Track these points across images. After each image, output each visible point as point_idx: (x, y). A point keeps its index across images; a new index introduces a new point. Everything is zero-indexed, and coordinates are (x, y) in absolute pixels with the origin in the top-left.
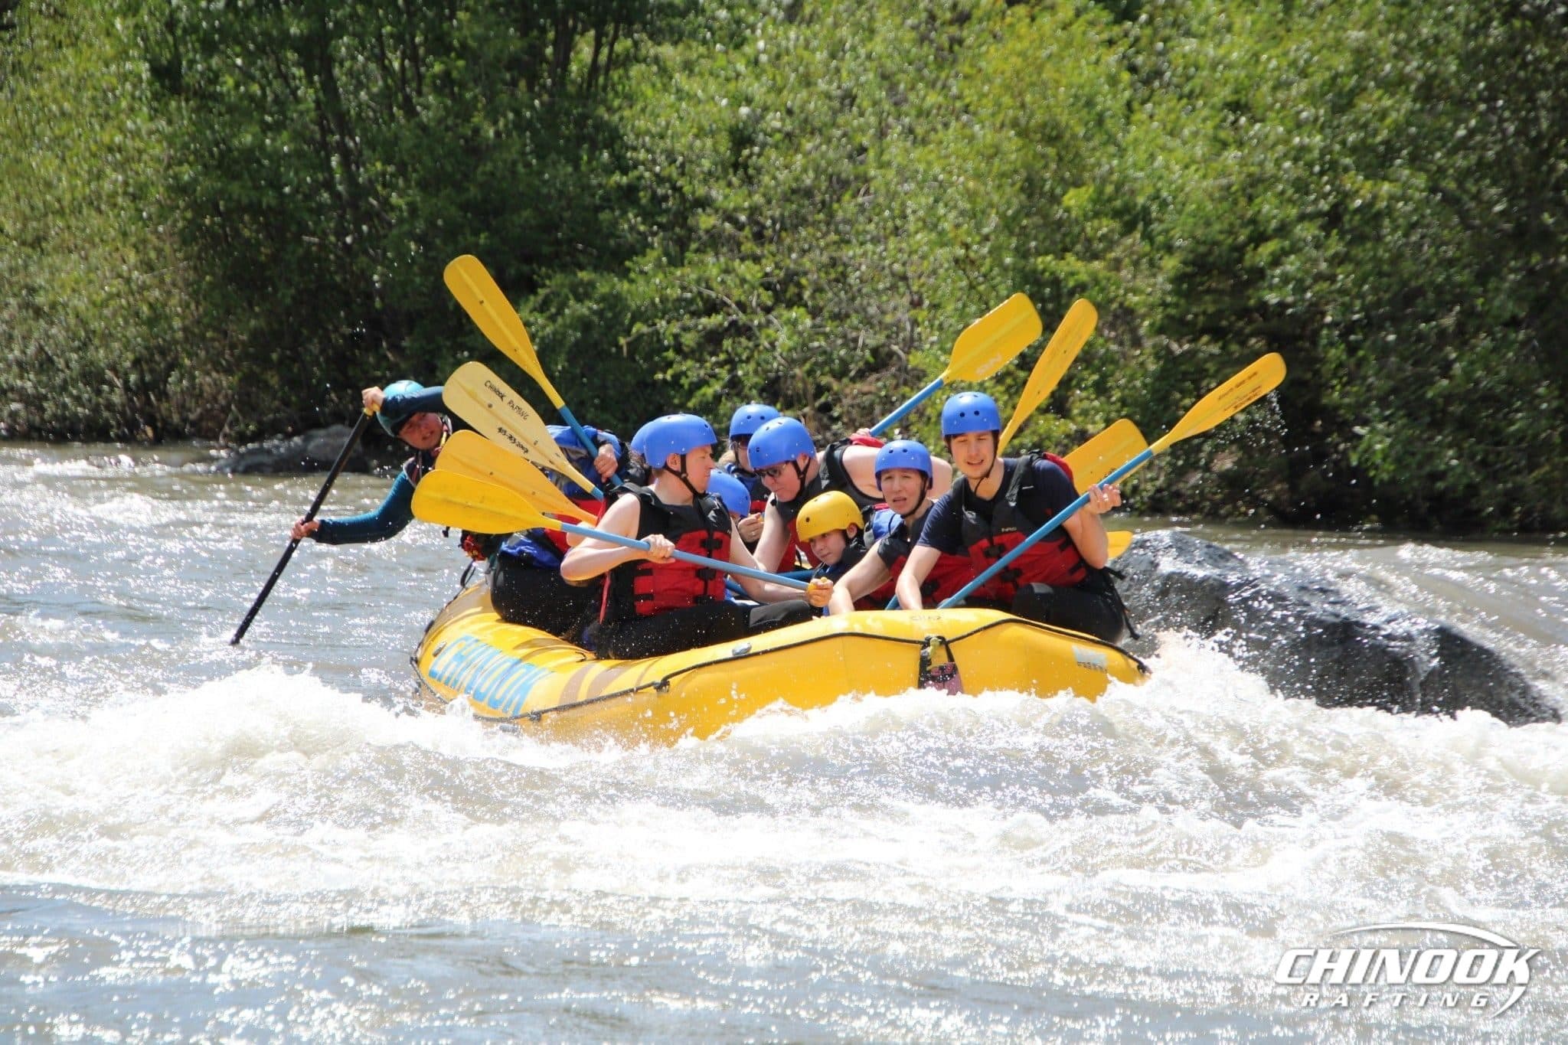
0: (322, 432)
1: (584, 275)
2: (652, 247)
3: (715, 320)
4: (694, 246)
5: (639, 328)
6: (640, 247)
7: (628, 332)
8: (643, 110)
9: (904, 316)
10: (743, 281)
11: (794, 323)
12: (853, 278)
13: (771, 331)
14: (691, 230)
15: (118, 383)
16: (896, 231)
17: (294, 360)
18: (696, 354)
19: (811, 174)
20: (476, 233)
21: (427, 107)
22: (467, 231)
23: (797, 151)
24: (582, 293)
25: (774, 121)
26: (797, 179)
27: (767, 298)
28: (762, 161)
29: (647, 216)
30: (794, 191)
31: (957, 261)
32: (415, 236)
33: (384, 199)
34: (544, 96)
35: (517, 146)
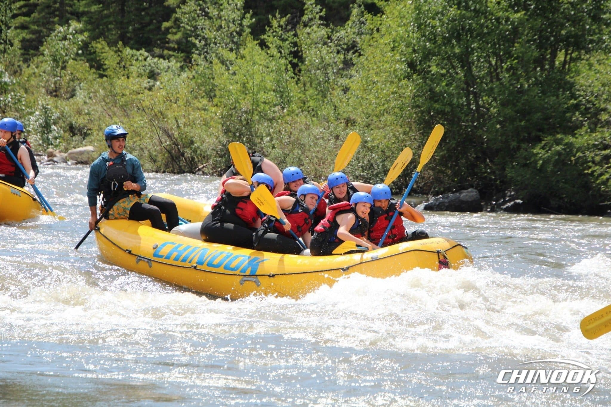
0: (466, 191)
1: (559, 136)
2: (584, 126)
3: (608, 151)
4: (599, 126)
5: (579, 154)
6: (580, 126)
7: (575, 156)
8: (583, 77)
14: (599, 120)
17: (456, 166)
18: (600, 164)
20: (521, 121)
21: (504, 77)
22: (518, 120)
24: (558, 142)
29: (583, 114)
32: (500, 122)
33: (488, 110)
34: (546, 72)
35: (536, 90)
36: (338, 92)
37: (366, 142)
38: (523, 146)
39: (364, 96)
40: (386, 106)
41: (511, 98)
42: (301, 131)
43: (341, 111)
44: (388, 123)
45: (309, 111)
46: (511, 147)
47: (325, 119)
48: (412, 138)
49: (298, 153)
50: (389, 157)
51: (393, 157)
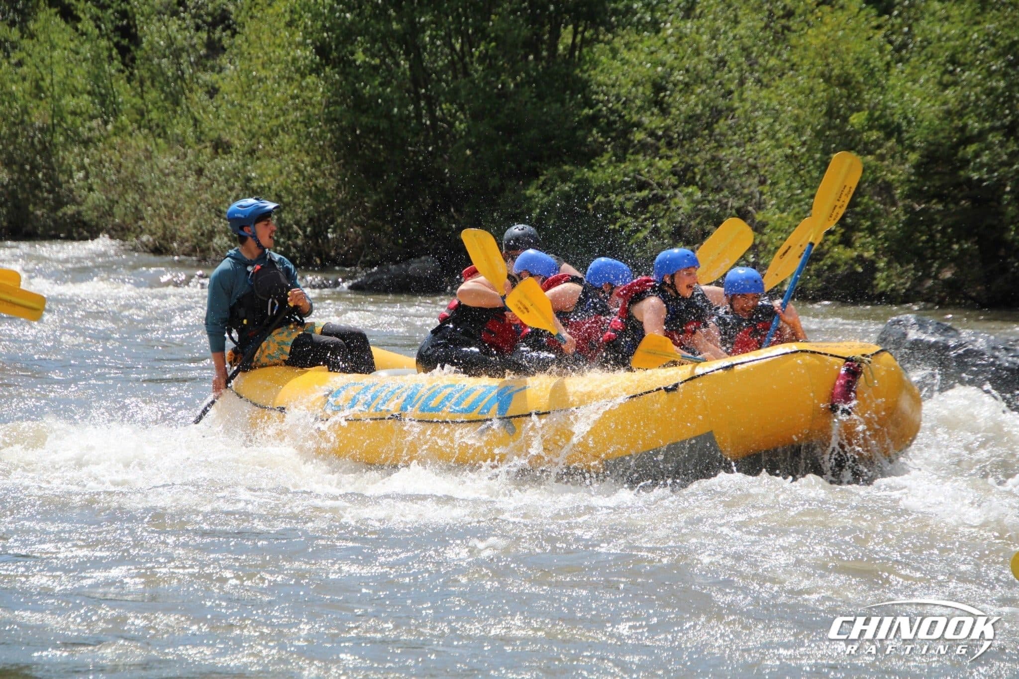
0: (417, 260)
1: (566, 168)
2: (606, 150)
3: (645, 193)
4: (631, 151)
5: (599, 198)
6: (599, 151)
7: (592, 201)
8: (602, 71)
9: (755, 189)
10: (660, 171)
11: (690, 195)
12: (725, 168)
13: (676, 200)
14: (630, 141)
15: (300, 232)
16: (751, 140)
17: (400, 219)
18: (634, 214)
19: (700, 107)
20: (504, 144)
21: (476, 71)
22: (499, 142)
23: (692, 93)
24: (565, 178)
25: (678, 76)
26: (693, 110)
27: (674, 180)
28: (671, 100)
29: (604, 132)
30: (690, 117)
31: (787, 156)
32: (469, 146)
33: (451, 125)
34: (544, 63)
35: (527, 93)
36: (200, 96)
37: (249, 179)
38: (511, 185)
39: (244, 102)
40: (282, 119)
41: (488, 106)
42: (138, 161)
43: (205, 126)
44: (286, 149)
45: (150, 129)
46: (491, 187)
47: (178, 141)
48: (327, 172)
49: (134, 199)
50: (288, 204)
51: (295, 204)
